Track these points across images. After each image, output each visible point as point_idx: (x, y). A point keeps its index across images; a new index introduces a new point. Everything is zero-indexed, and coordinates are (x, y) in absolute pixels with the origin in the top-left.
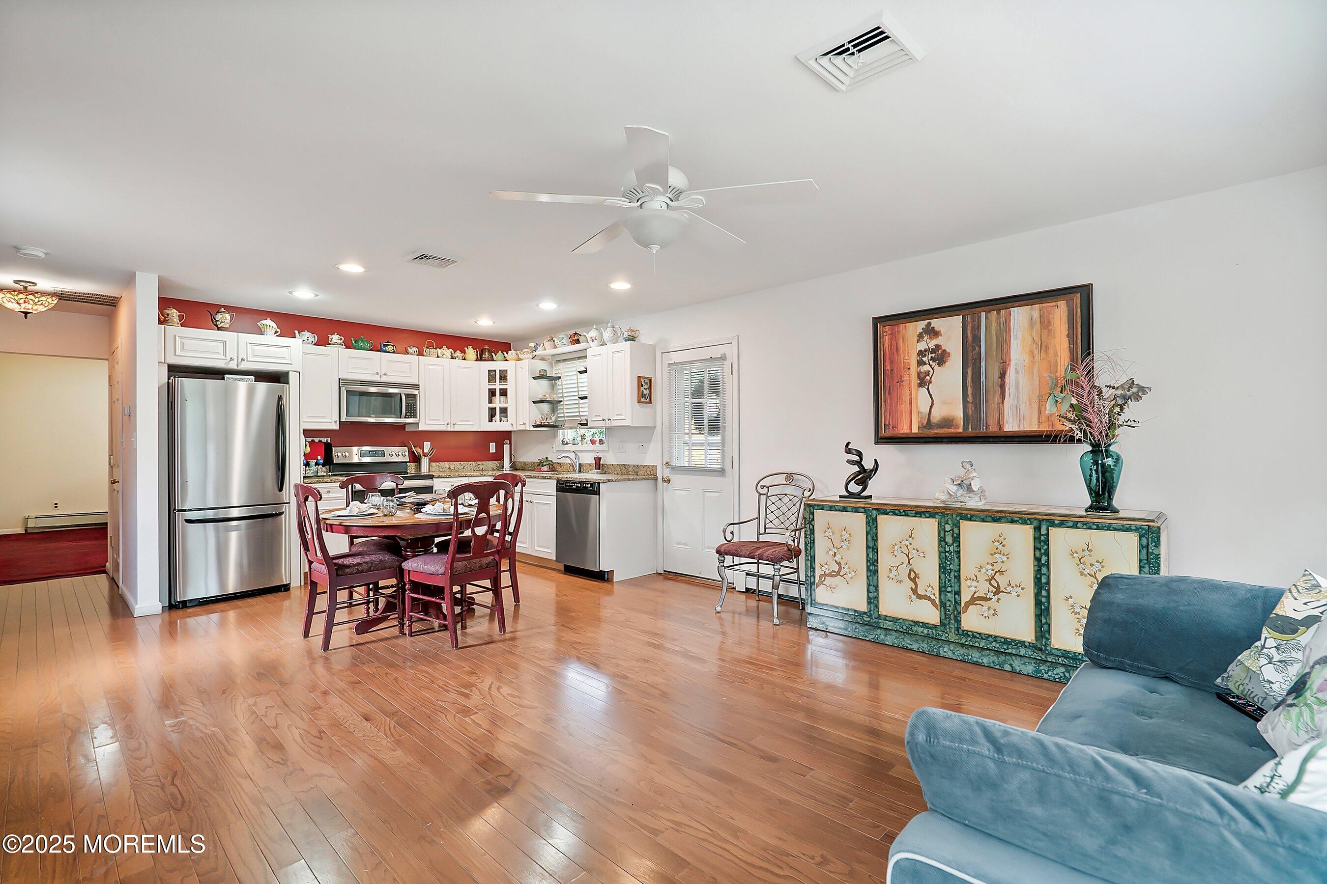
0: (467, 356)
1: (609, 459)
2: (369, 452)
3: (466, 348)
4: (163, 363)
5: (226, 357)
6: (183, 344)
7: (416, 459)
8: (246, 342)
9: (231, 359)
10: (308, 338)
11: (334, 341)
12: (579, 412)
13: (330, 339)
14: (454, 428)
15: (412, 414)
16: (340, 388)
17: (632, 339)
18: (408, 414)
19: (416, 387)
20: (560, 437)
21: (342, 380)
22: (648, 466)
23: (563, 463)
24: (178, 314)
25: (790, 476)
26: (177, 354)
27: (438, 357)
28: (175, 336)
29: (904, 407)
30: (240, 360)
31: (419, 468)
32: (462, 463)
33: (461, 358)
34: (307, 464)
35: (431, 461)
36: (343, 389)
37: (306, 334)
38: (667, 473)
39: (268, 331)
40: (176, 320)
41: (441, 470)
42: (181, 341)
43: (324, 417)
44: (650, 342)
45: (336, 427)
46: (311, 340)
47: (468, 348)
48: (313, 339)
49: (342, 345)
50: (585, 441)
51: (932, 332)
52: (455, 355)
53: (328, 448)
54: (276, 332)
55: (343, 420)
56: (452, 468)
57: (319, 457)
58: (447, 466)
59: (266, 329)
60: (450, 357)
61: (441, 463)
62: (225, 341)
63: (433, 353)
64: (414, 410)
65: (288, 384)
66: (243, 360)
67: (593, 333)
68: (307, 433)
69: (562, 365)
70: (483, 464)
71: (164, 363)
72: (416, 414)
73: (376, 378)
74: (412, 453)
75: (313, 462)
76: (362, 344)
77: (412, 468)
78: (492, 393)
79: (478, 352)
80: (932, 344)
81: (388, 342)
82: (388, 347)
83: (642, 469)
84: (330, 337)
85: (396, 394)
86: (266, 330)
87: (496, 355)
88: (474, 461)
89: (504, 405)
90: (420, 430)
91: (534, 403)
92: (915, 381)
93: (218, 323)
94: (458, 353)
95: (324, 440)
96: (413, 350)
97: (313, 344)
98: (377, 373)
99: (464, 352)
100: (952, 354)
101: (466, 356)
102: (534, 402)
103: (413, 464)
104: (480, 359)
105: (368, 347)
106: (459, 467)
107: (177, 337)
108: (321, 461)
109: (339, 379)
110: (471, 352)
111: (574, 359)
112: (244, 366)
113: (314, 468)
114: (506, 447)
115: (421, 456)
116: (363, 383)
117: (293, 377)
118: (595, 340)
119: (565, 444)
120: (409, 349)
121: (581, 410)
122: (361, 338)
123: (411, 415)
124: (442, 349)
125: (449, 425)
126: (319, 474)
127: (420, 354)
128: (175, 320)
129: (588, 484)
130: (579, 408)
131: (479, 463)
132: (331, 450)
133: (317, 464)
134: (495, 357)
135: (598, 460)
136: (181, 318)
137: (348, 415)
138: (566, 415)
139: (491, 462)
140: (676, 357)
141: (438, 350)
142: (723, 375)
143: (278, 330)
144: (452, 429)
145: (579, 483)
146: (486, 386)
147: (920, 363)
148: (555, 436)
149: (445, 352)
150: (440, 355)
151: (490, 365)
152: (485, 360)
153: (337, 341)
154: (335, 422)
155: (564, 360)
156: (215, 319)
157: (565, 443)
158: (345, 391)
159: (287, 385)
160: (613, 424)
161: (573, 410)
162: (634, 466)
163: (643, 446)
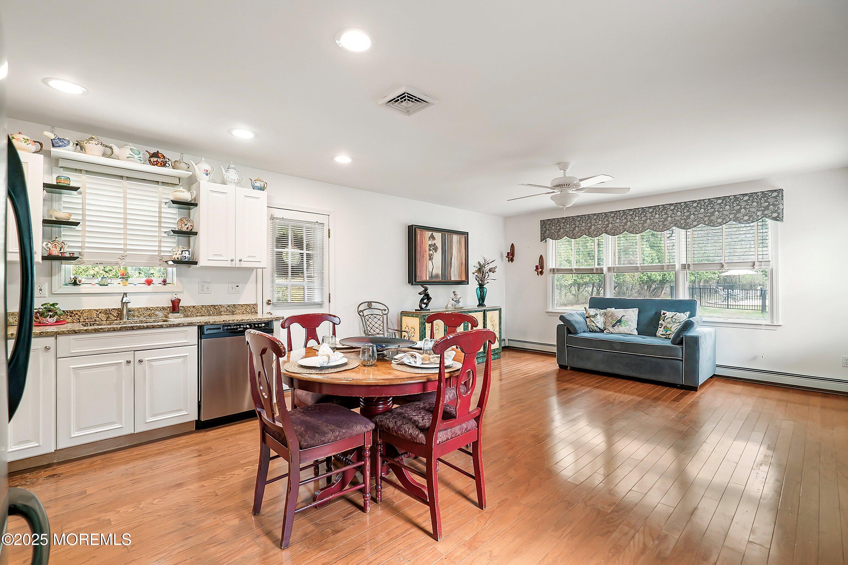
17: (263, 189)
25: (370, 304)
29: (424, 268)
38: (268, 309)
51: (432, 237)
69: (84, 177)
80: (433, 242)
92: (428, 257)
100: (439, 248)
129: (261, 324)
135: (177, 302)
145: (247, 324)
147: (430, 250)
160: (244, 265)
161: (122, 242)
162: (229, 306)
163: (238, 286)
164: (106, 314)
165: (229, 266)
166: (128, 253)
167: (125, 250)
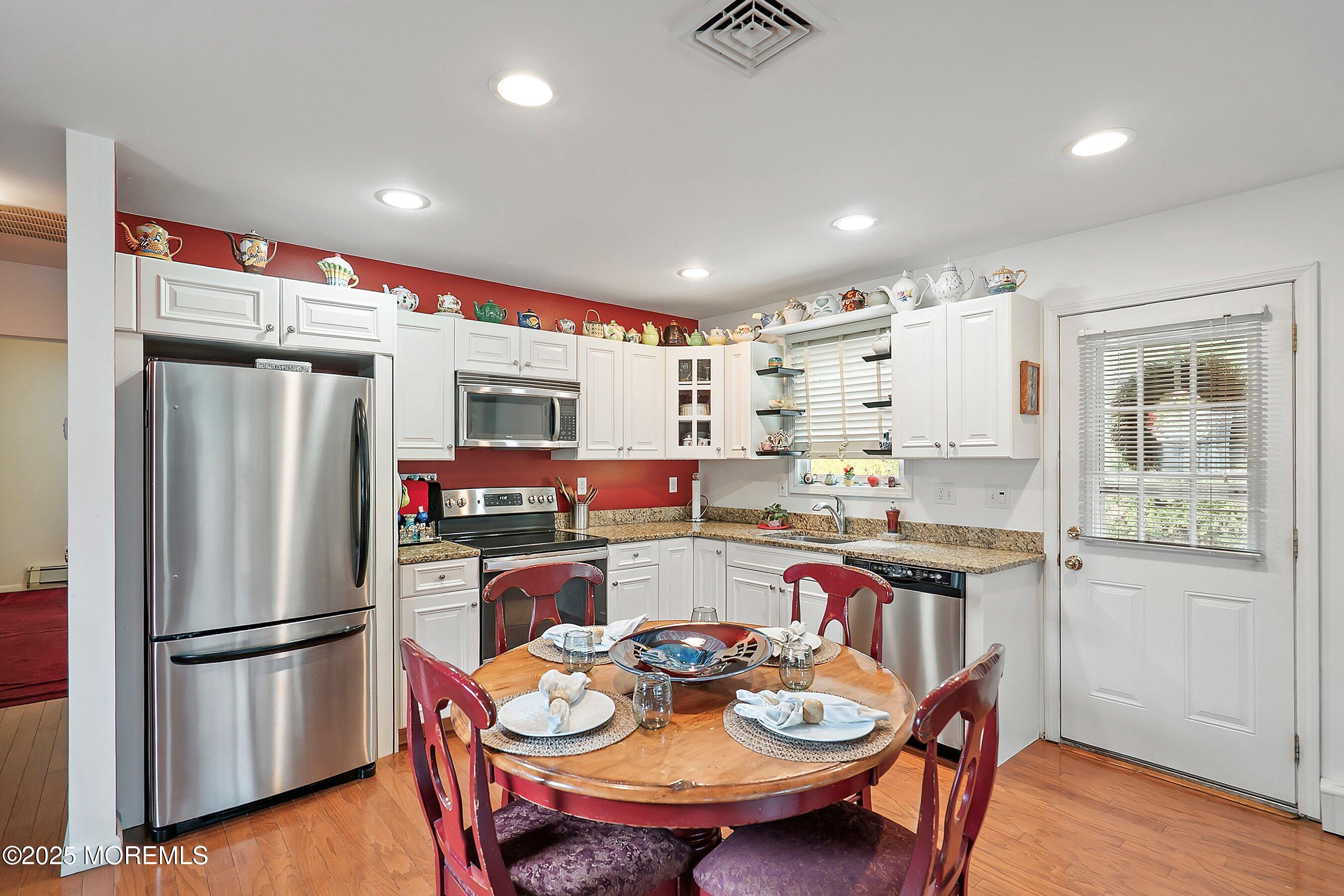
0: (646, 337)
1: (912, 514)
2: (499, 497)
3: (644, 325)
4: (133, 332)
5: (258, 324)
6: (174, 295)
7: (567, 506)
8: (298, 297)
9: (269, 328)
10: (405, 298)
11: (446, 305)
12: (844, 429)
13: (440, 302)
14: (628, 454)
15: (569, 433)
16: (456, 387)
17: (1011, 287)
18: (563, 433)
19: (574, 386)
20: (799, 472)
21: (461, 373)
22: (1022, 534)
23: (806, 515)
24: (167, 237)
26: (163, 314)
27: (604, 338)
28: (159, 278)
30: (286, 331)
31: (571, 521)
32: (632, 510)
33: (638, 341)
34: (402, 522)
35: (590, 508)
36: (461, 389)
37: (403, 291)
38: (1071, 549)
39: (337, 276)
40: (163, 246)
41: (602, 523)
42: (171, 289)
43: (430, 440)
44: (1031, 296)
45: (450, 456)
46: (410, 301)
47: (647, 325)
48: (413, 301)
49: (459, 313)
50: (853, 479)
52: (629, 335)
53: (435, 489)
54: (351, 281)
55: (461, 444)
56: (618, 519)
57: (421, 509)
58: (611, 516)
59: (333, 273)
60: (622, 338)
61: (602, 511)
62: (258, 294)
63: (597, 331)
64: (572, 427)
65: (373, 378)
66: (290, 330)
67: (904, 285)
68: (404, 466)
69: (806, 350)
70: (661, 511)
71: (137, 332)
72: (575, 433)
73: (513, 371)
74: (561, 497)
75: (410, 518)
76: (491, 313)
77: (560, 522)
78: (685, 398)
79: (662, 332)
81: (528, 312)
82: (531, 319)
83: (1004, 537)
84: (441, 298)
85: (546, 399)
86: (333, 276)
87: (690, 336)
88: (649, 508)
89: (705, 418)
90: (578, 459)
91: (758, 415)
93: (245, 257)
94: (633, 333)
95: (427, 477)
96: (568, 324)
97: (412, 309)
98: (515, 363)
99: (641, 331)
101: (644, 338)
102: (759, 413)
103: (562, 515)
104: (664, 342)
105: (501, 318)
106: (627, 516)
107: (163, 281)
108: (425, 516)
109: (456, 372)
110: (651, 332)
111: (835, 338)
112: (293, 343)
113: (413, 528)
114: (696, 486)
115: (575, 503)
116: (493, 379)
117: (381, 366)
118: (908, 298)
119: (809, 483)
120: (562, 323)
121: (848, 425)
122: (489, 302)
123: (567, 435)
124: (610, 326)
125: (621, 452)
126: (422, 540)
127: (579, 331)
128: (161, 247)
129: (934, 573)
130: (844, 421)
131: (656, 509)
132: (440, 494)
133: (417, 520)
134: (688, 340)
135: (894, 515)
136: (172, 245)
137: (469, 437)
138: (813, 434)
139: (672, 509)
140: (1096, 324)
141: (605, 325)
142: (1261, 353)
143: (355, 277)
144: (625, 458)
145: (909, 569)
146: (675, 387)
148: (789, 468)
149: (615, 331)
150: (608, 335)
151: (682, 352)
152: (674, 345)
153: (452, 306)
154: (450, 448)
155: (810, 342)
156: (239, 251)
157: (810, 481)
158: (466, 393)
159: (371, 379)
160: (962, 453)
161: (840, 426)
162: (981, 531)
163: (1003, 494)
164: (828, 523)
165: (936, 456)
166: (849, 440)
167: (846, 437)
